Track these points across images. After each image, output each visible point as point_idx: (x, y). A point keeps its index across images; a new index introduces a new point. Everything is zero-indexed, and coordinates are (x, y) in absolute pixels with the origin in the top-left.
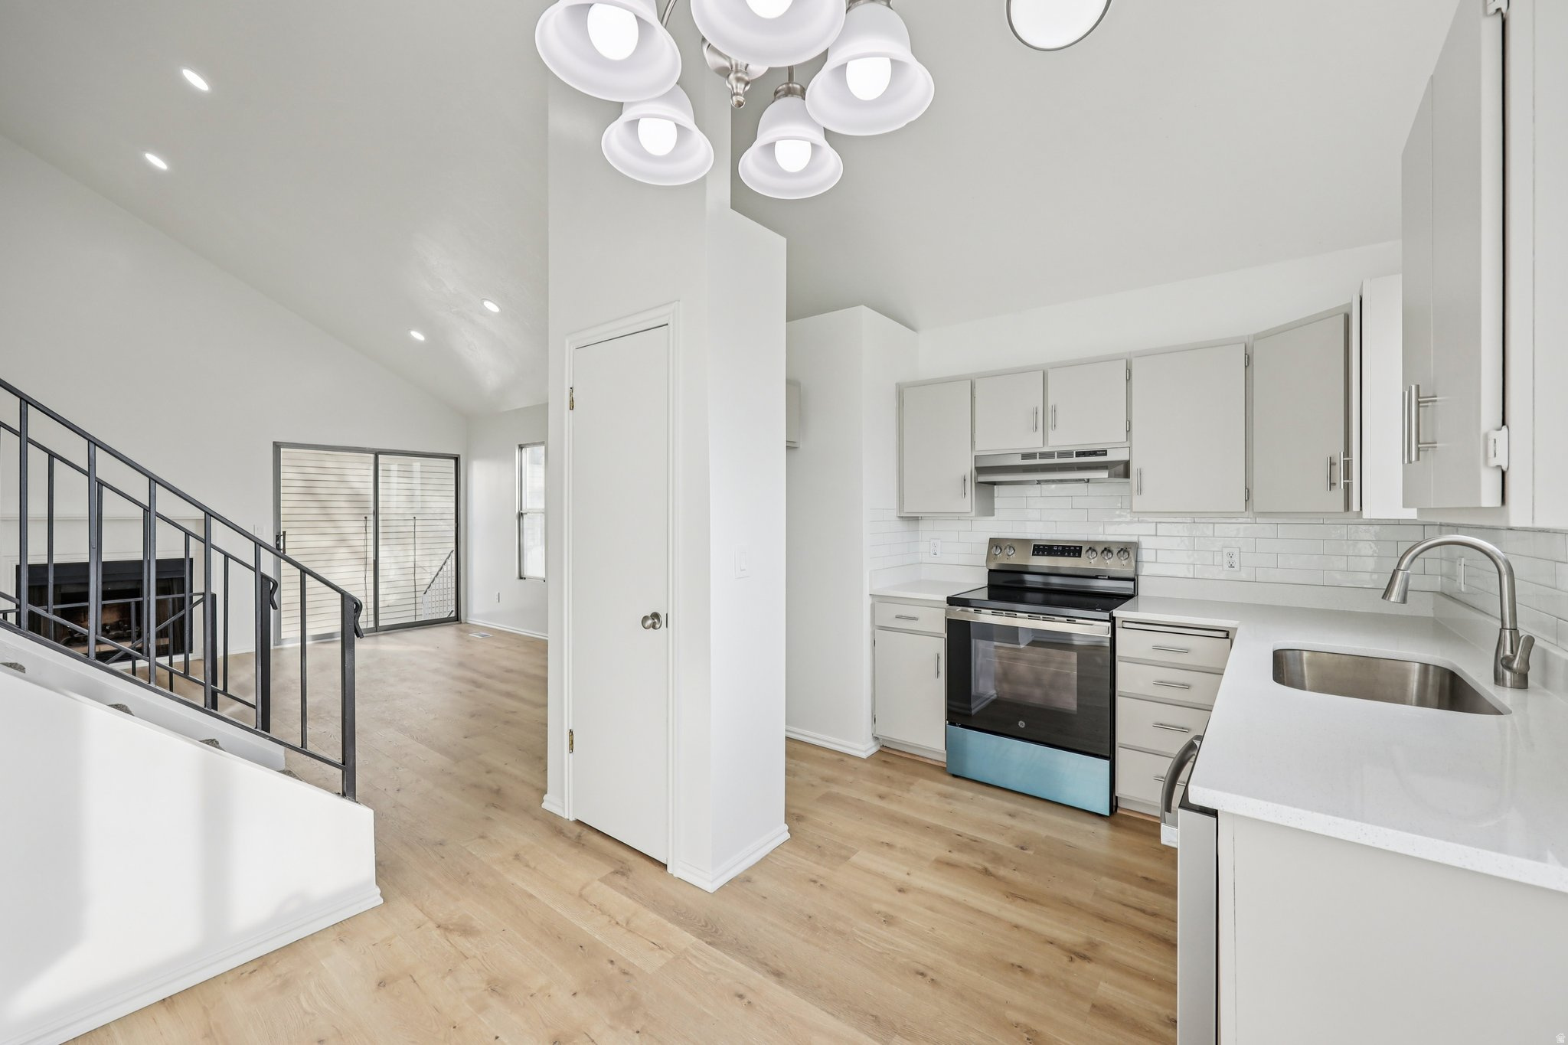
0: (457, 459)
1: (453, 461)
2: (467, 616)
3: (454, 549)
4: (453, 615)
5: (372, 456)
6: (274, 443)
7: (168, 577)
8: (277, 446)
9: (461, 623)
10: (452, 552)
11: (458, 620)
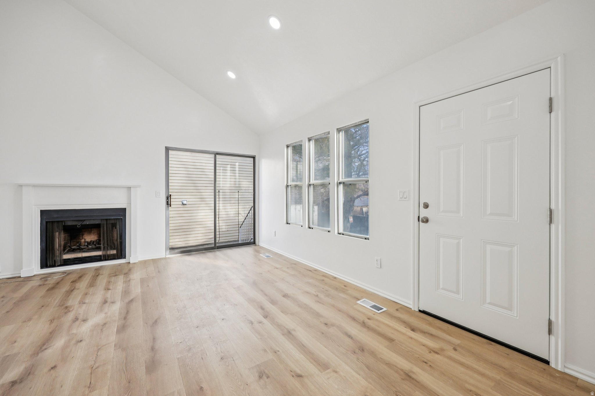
0: (254, 158)
1: (252, 159)
2: (259, 242)
3: (253, 206)
4: (252, 241)
5: (213, 155)
6: (166, 147)
7: (114, 218)
8: (167, 149)
9: (256, 245)
10: (252, 207)
11: (254, 244)
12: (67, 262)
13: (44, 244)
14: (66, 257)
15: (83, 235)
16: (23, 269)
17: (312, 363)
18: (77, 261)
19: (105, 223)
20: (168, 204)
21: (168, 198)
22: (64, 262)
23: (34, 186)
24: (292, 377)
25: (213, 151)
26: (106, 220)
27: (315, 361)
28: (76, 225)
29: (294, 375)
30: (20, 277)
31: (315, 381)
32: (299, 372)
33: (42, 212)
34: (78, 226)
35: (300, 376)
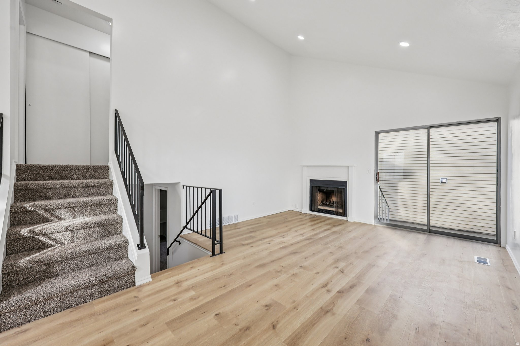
0: (498, 120)
1: (496, 123)
2: (505, 241)
4: (495, 238)
5: (426, 130)
6: (377, 131)
7: (341, 187)
8: (377, 133)
9: (500, 246)
11: (498, 243)
12: (320, 211)
13: (311, 198)
14: (320, 207)
15: (332, 196)
16: (303, 209)
17: (293, 333)
18: (324, 211)
19: (336, 190)
20: (377, 180)
21: (377, 174)
22: (319, 210)
23: (308, 167)
24: (271, 322)
25: (426, 125)
26: (337, 188)
27: (297, 335)
28: (324, 190)
29: (273, 324)
30: (302, 213)
31: (272, 338)
32: (278, 326)
33: (311, 181)
34: (325, 190)
35: (274, 327)
